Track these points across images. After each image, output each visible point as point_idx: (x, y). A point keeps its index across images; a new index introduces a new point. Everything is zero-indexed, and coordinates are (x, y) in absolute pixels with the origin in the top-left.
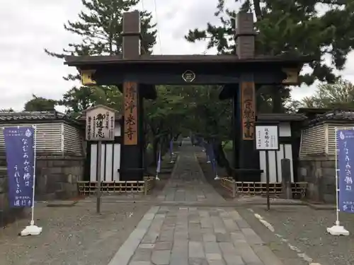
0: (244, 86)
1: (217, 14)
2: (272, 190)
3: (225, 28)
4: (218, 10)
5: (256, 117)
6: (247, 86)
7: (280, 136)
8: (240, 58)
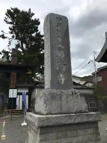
0: (12, 74)
1: (8, 46)
2: (19, 112)
3: (10, 52)
4: (9, 45)
5: (16, 85)
6: (14, 74)
7: (18, 92)
8: (11, 64)
